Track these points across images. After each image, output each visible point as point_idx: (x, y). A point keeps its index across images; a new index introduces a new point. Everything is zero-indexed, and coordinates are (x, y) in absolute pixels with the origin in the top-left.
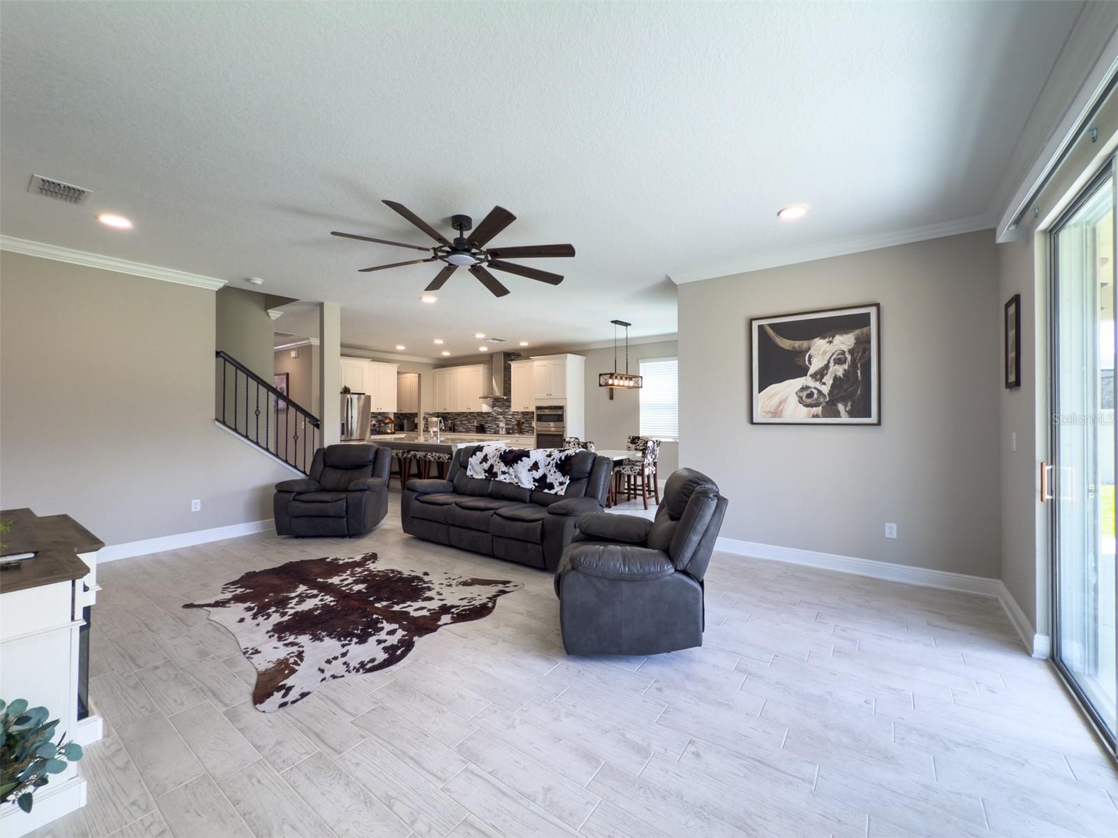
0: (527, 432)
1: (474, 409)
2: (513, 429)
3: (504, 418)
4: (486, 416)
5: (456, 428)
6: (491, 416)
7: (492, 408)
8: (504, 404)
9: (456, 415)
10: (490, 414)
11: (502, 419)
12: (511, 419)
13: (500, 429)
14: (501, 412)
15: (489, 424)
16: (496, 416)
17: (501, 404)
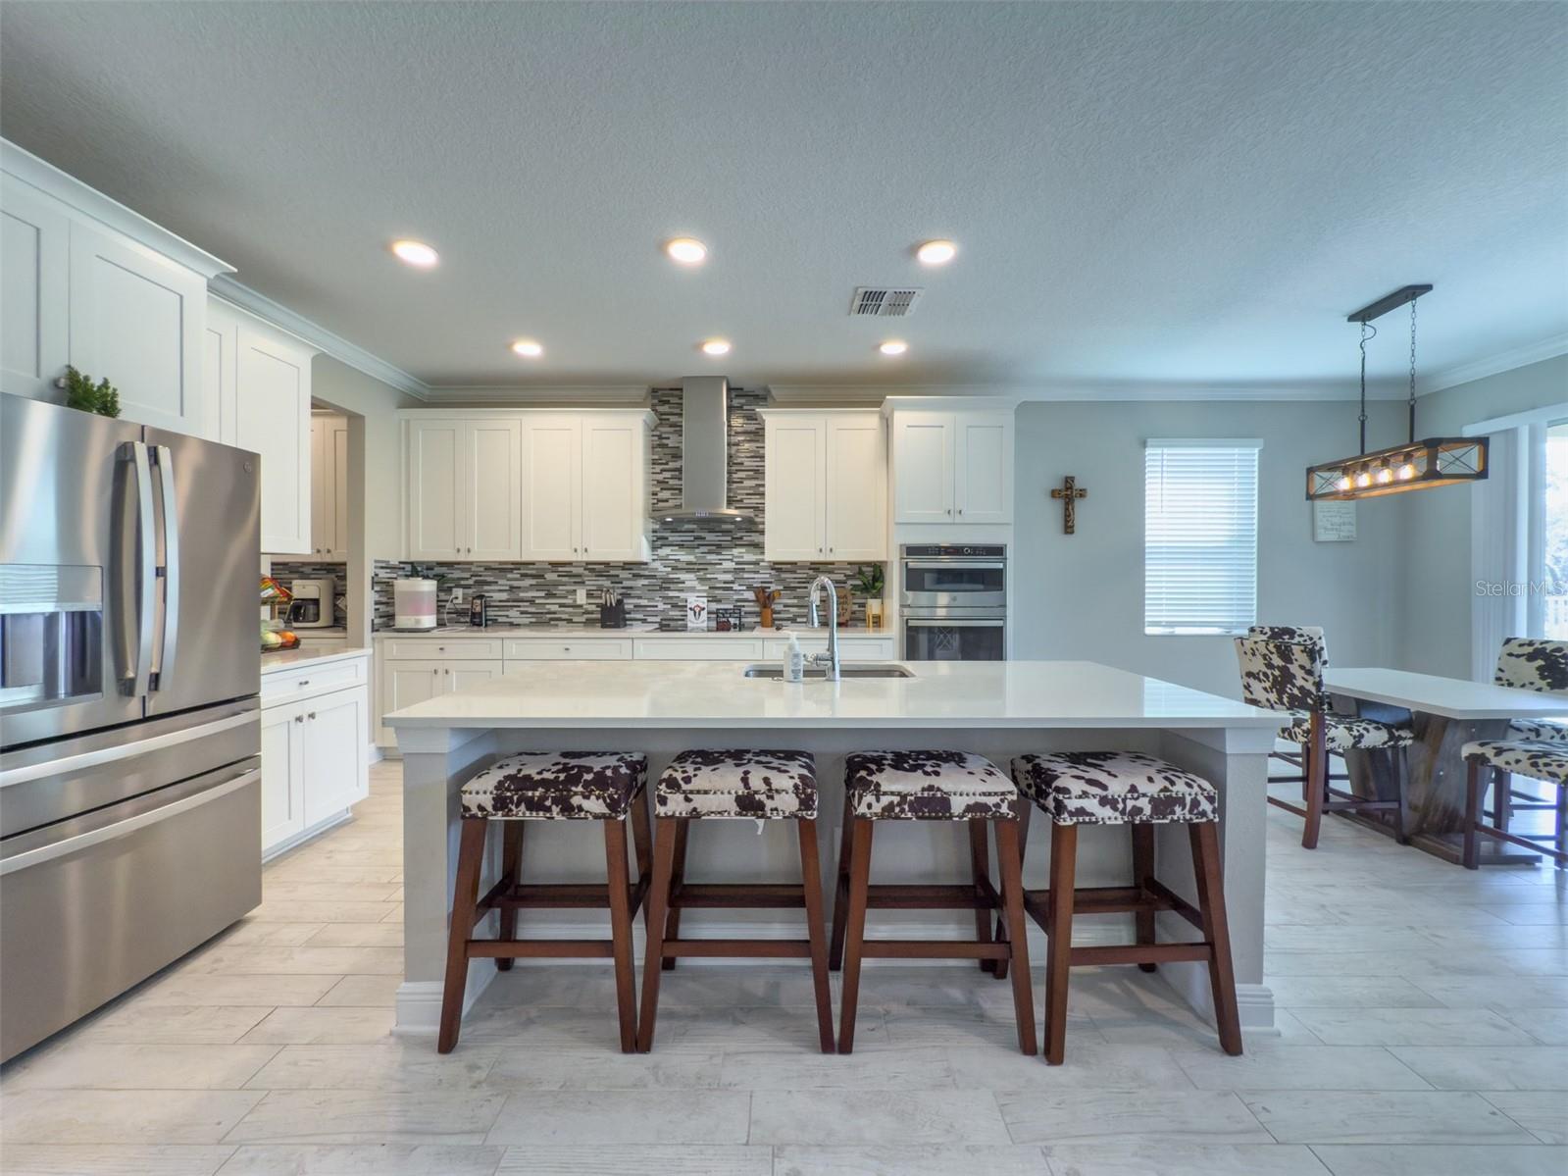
0: (793, 620)
1: (609, 552)
2: (737, 611)
3: (700, 579)
4: (623, 574)
5: (490, 612)
6: (647, 573)
7: (654, 548)
8: (710, 537)
9: (487, 569)
10: (644, 569)
11: (696, 583)
12: (732, 582)
13: (690, 614)
14: (695, 564)
15: (640, 598)
16: (668, 573)
17: (692, 538)
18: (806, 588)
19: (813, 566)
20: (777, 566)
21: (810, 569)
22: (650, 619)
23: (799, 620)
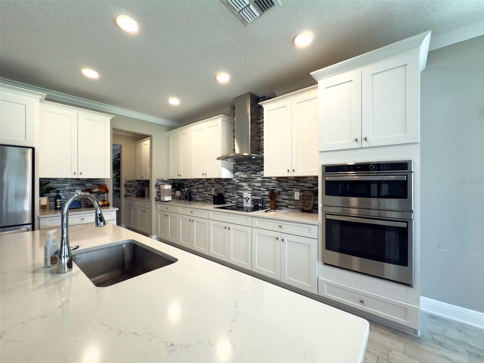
0: (287, 207)
1: (212, 174)
2: (262, 200)
3: (249, 186)
4: (225, 183)
5: (193, 196)
6: (232, 183)
7: (234, 172)
8: (253, 167)
9: (192, 181)
10: (231, 181)
11: (247, 187)
12: (261, 187)
13: (245, 200)
14: (247, 179)
15: (230, 193)
16: (238, 183)
17: (246, 168)
18: (293, 190)
19: (296, 179)
20: (279, 179)
21: (294, 181)
22: (233, 202)
23: (289, 207)
